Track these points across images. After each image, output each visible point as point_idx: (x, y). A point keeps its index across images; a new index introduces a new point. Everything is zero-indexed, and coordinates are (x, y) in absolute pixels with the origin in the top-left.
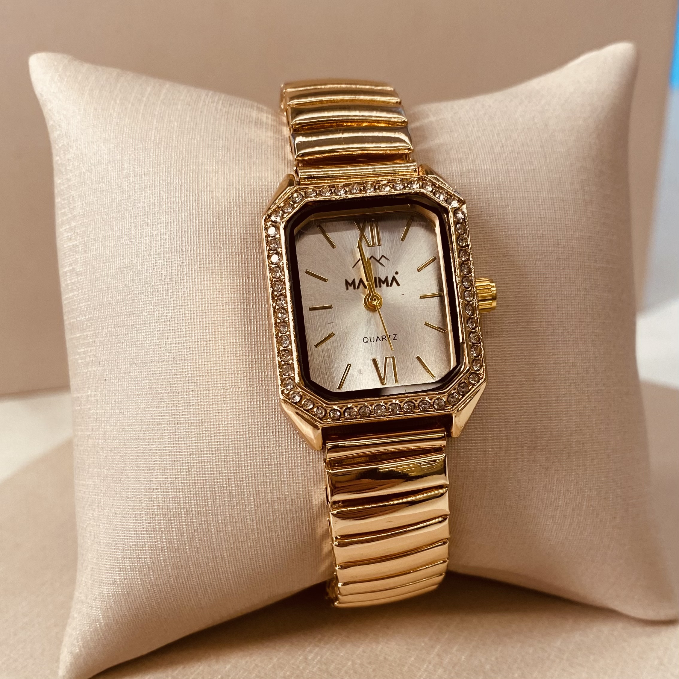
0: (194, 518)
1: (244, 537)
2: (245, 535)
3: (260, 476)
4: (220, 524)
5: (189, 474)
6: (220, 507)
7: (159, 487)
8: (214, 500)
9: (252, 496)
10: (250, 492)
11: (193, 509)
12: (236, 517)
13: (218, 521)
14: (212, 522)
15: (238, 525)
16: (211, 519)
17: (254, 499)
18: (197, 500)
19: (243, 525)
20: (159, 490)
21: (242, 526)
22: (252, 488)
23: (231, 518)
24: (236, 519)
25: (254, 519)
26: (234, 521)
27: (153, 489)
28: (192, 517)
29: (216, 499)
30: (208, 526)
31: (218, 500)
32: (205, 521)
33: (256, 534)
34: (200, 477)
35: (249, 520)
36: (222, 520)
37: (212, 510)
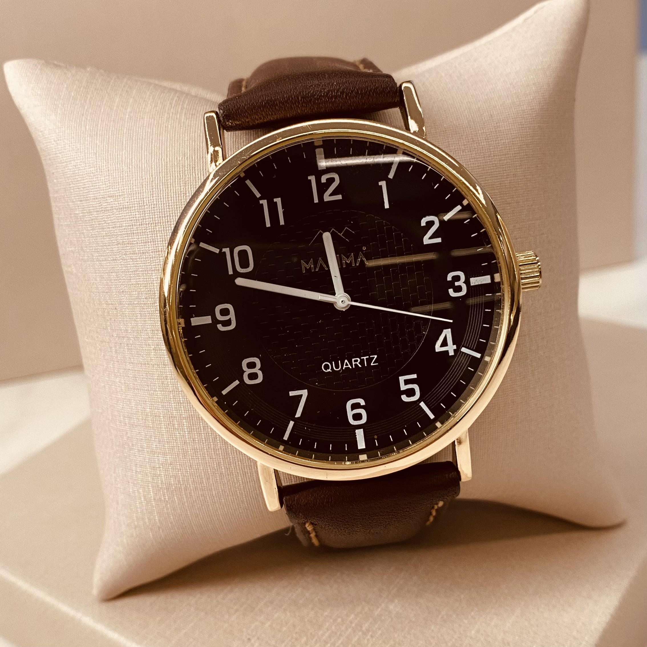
0: (192, 492)
1: (235, 506)
2: (236, 505)
3: (245, 461)
4: (215, 497)
5: (185, 458)
6: (213, 484)
7: (161, 466)
8: (208, 479)
9: (240, 475)
10: (237, 472)
11: (191, 485)
12: (228, 492)
13: (213, 494)
14: (207, 495)
15: (230, 498)
16: (207, 493)
17: (242, 478)
18: (193, 479)
19: (234, 497)
20: (161, 469)
21: (233, 499)
22: (240, 470)
23: (224, 492)
24: (227, 493)
25: (243, 492)
26: (226, 494)
27: (157, 468)
28: (191, 491)
29: (209, 478)
30: (204, 498)
31: (211, 479)
32: (201, 495)
33: (246, 504)
34: (194, 461)
35: (239, 494)
36: (216, 494)
37: (207, 486)
